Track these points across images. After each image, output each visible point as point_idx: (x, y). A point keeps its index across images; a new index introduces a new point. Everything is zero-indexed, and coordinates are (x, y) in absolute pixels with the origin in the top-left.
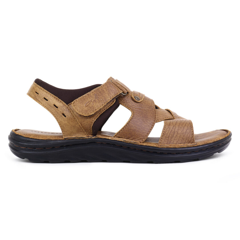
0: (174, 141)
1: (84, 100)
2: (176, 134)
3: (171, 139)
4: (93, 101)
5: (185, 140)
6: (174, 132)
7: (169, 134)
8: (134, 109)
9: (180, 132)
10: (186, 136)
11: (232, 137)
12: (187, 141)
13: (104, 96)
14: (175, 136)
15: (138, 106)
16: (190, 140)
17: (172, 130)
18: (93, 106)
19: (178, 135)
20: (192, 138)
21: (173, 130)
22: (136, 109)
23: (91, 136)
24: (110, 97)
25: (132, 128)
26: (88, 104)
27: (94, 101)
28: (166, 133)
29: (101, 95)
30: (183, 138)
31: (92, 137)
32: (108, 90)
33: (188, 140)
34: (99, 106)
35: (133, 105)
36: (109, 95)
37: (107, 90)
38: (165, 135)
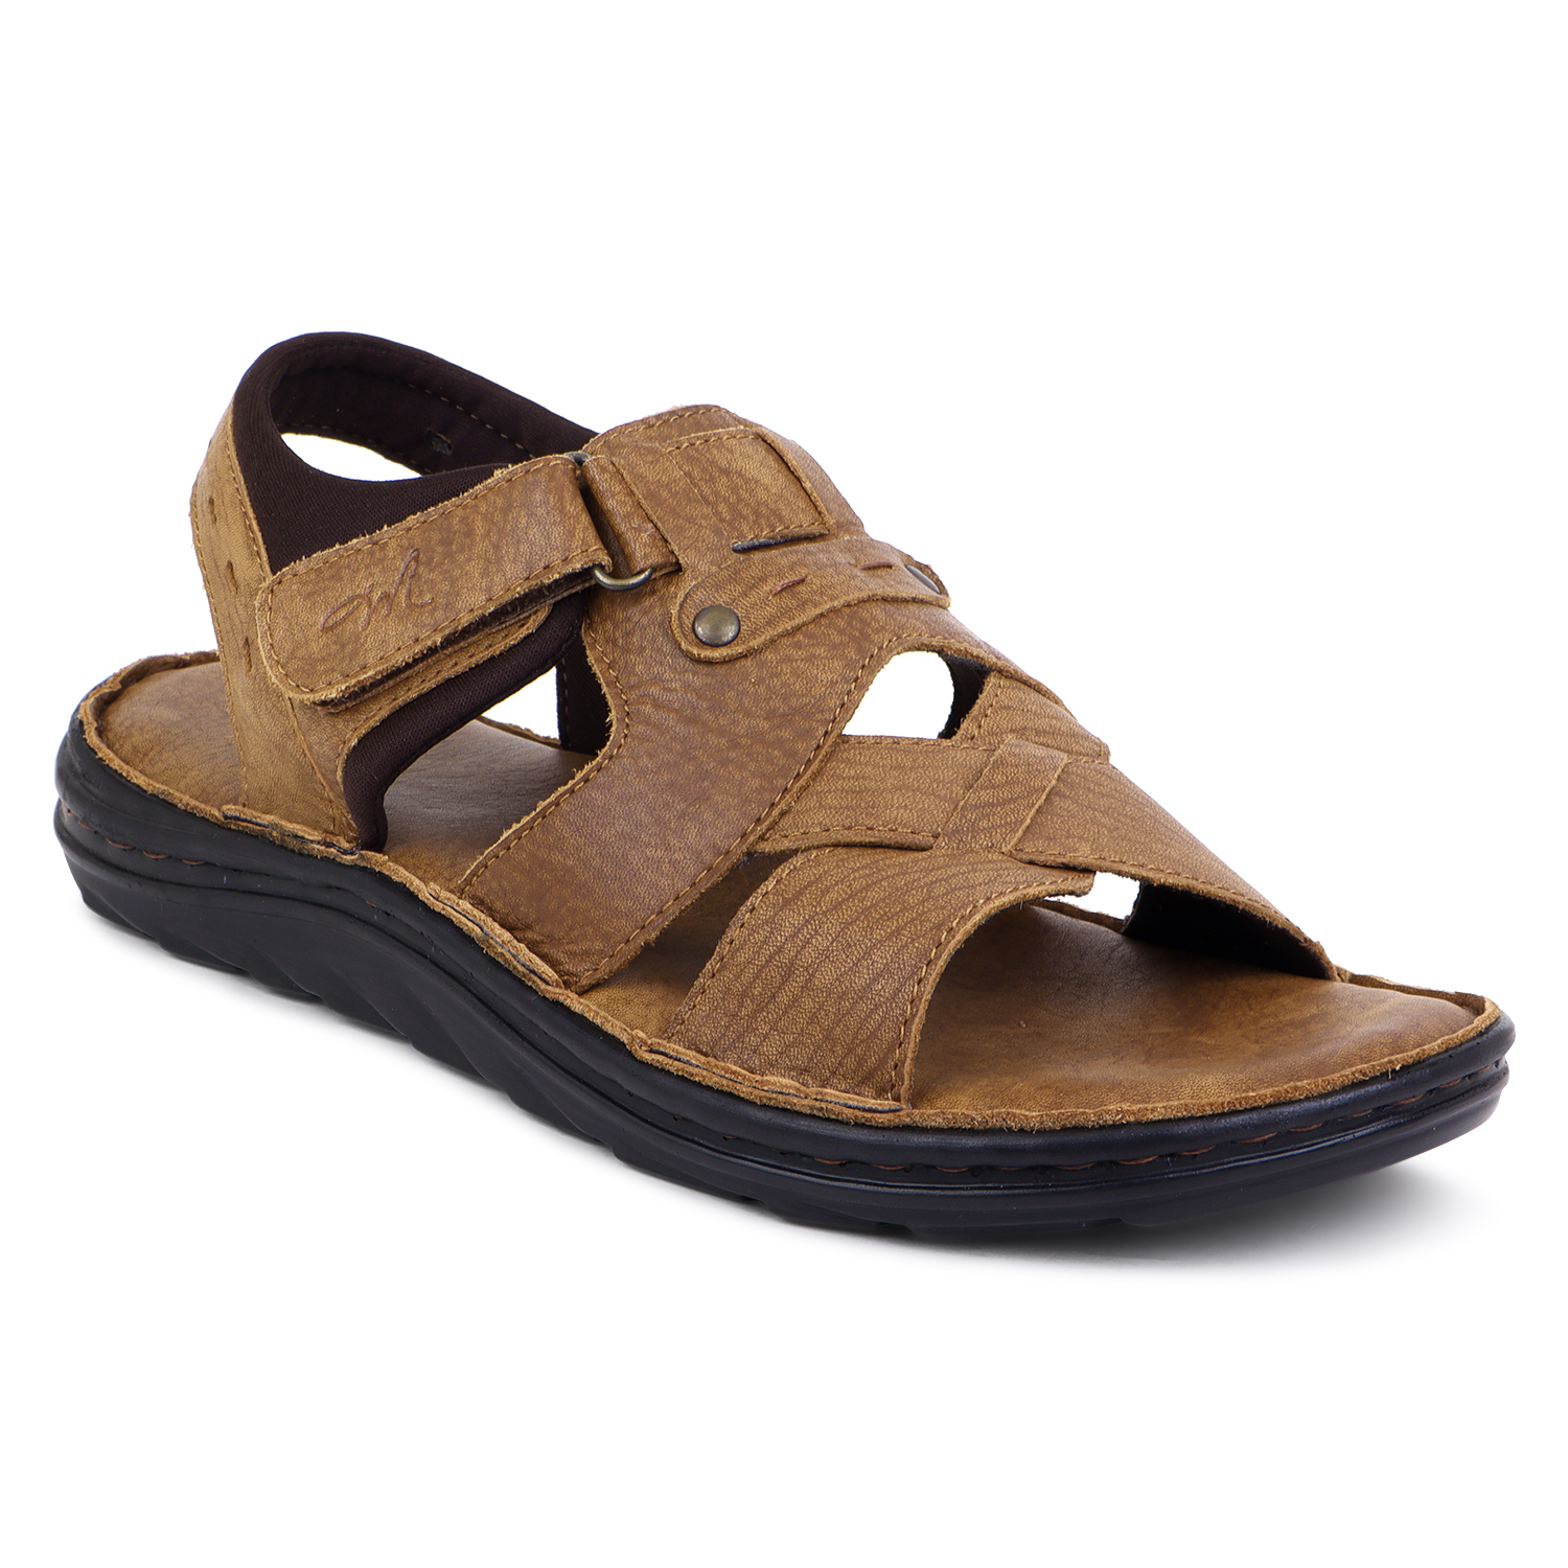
0: (766, 1036)
1: (337, 577)
2: (794, 986)
3: (753, 1016)
4: (375, 598)
5: (839, 1050)
6: (788, 973)
7: (750, 971)
8: (648, 709)
9: (826, 976)
10: (852, 1022)
11: (1512, 1057)
12: (850, 1062)
13: (456, 573)
14: (784, 998)
15: (687, 687)
16: (872, 1061)
17: (780, 950)
18: (358, 638)
19: (808, 1003)
20: (891, 1050)
21: (790, 951)
22: (657, 716)
23: (346, 845)
24: (489, 589)
25: (557, 857)
26: (343, 613)
27: (381, 599)
28: (741, 958)
29: (442, 564)
30: (830, 1030)
31: (345, 852)
32: (501, 532)
33: (861, 1061)
34: (393, 645)
35: (656, 680)
36: (485, 573)
37: (488, 534)
38: (729, 975)
